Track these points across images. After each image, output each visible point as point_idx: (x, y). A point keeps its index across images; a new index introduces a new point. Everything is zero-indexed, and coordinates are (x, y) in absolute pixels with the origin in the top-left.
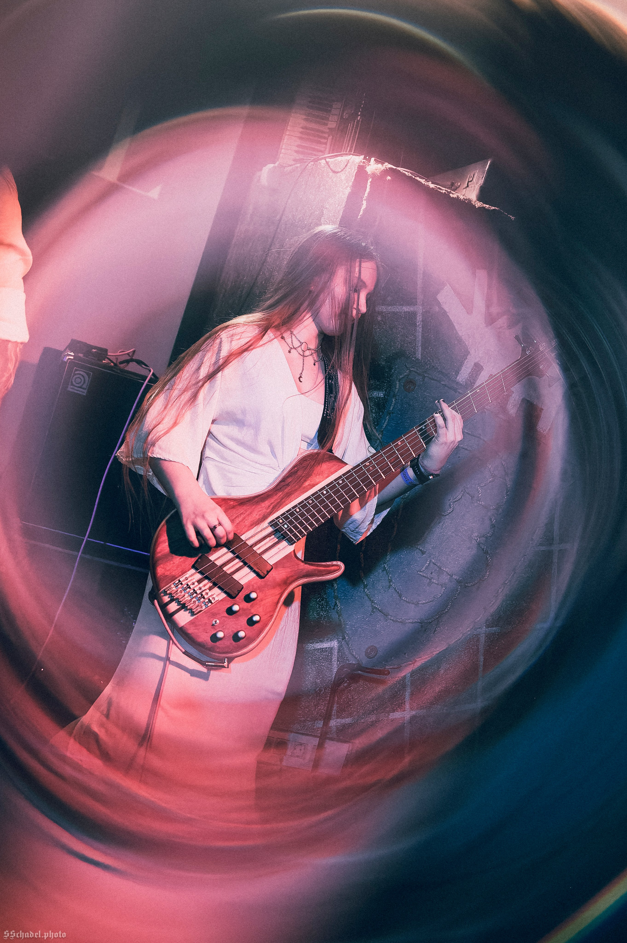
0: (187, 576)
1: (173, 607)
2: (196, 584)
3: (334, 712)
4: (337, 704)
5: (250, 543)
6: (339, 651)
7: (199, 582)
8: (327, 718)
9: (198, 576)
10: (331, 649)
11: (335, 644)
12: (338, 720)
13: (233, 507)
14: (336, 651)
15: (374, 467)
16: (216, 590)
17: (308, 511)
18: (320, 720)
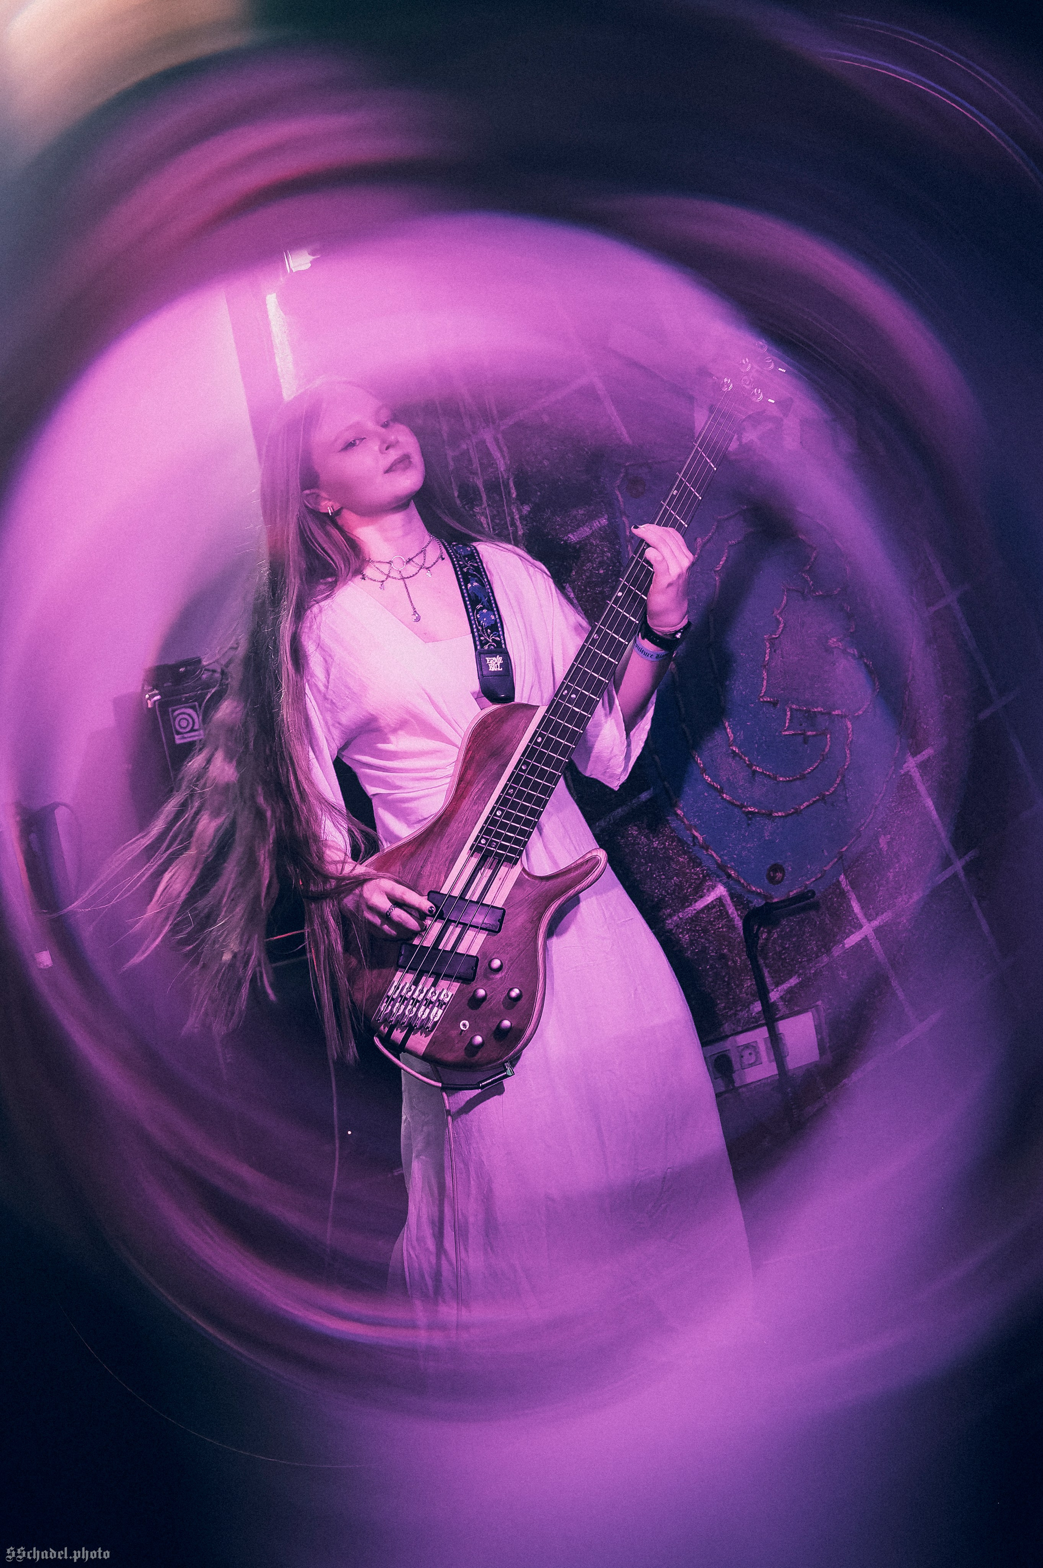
0: (395, 984)
1: (398, 1035)
2: (413, 987)
3: (768, 980)
4: (767, 966)
5: (456, 893)
6: (732, 896)
7: (416, 983)
8: (762, 993)
9: (410, 977)
10: (720, 899)
11: (721, 890)
12: (779, 988)
13: (412, 855)
14: (728, 899)
15: (576, 692)
16: (443, 983)
17: (514, 806)
18: (755, 1001)
